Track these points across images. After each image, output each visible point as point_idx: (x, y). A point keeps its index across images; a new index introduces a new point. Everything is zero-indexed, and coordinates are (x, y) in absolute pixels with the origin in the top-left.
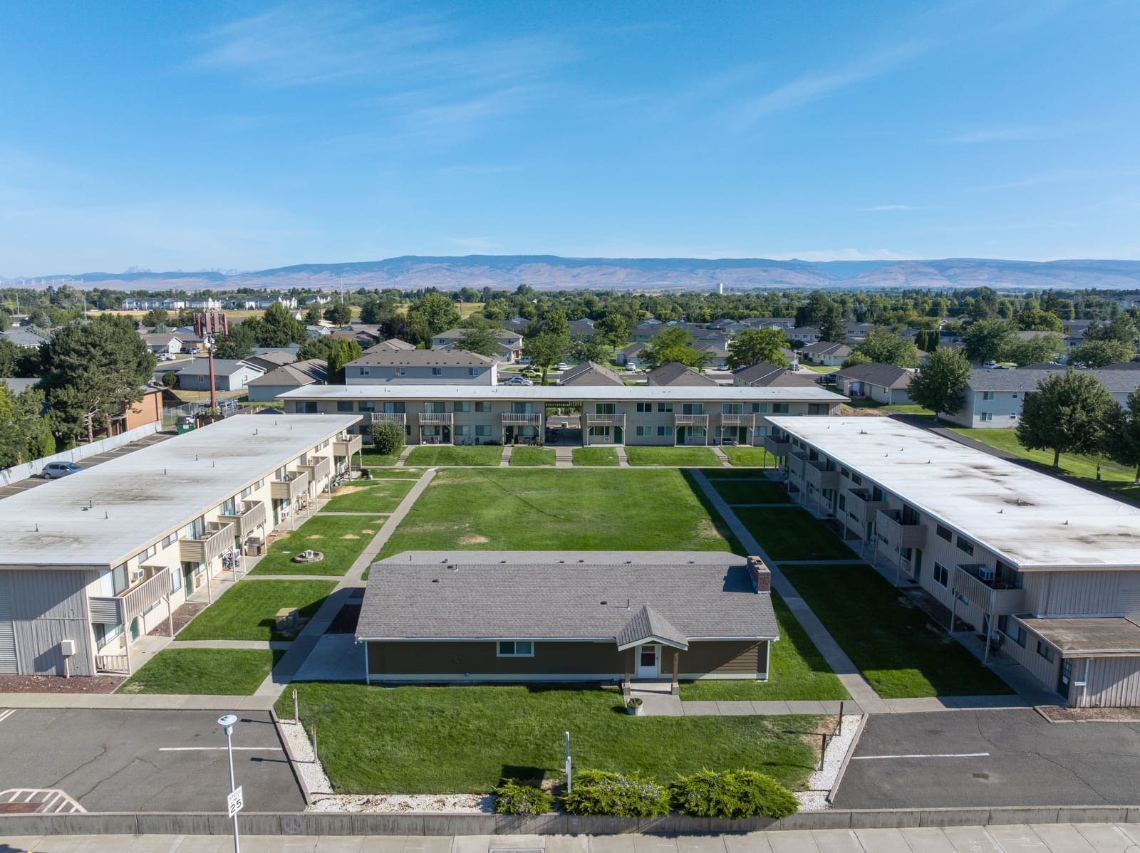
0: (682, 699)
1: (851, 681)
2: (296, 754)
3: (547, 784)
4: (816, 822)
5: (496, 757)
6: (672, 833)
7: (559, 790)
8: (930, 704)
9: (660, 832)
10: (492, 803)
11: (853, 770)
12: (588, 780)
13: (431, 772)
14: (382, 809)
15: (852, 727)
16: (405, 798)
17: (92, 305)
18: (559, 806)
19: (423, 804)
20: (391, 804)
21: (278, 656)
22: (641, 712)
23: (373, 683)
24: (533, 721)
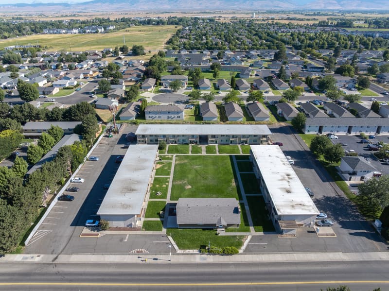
0: (226, 232)
1: (252, 228)
2: (172, 243)
3: (207, 248)
4: (241, 254)
5: (200, 243)
6: (222, 255)
7: (208, 249)
8: (262, 233)
9: (221, 255)
10: (200, 251)
11: (248, 245)
12: (212, 248)
13: (191, 246)
14: (186, 252)
15: (249, 238)
16: (189, 250)
17: (33, 32)
18: (208, 252)
19: (191, 251)
20: (187, 251)
21: (162, 222)
22: (219, 235)
23: (179, 228)
24: (204, 236)
